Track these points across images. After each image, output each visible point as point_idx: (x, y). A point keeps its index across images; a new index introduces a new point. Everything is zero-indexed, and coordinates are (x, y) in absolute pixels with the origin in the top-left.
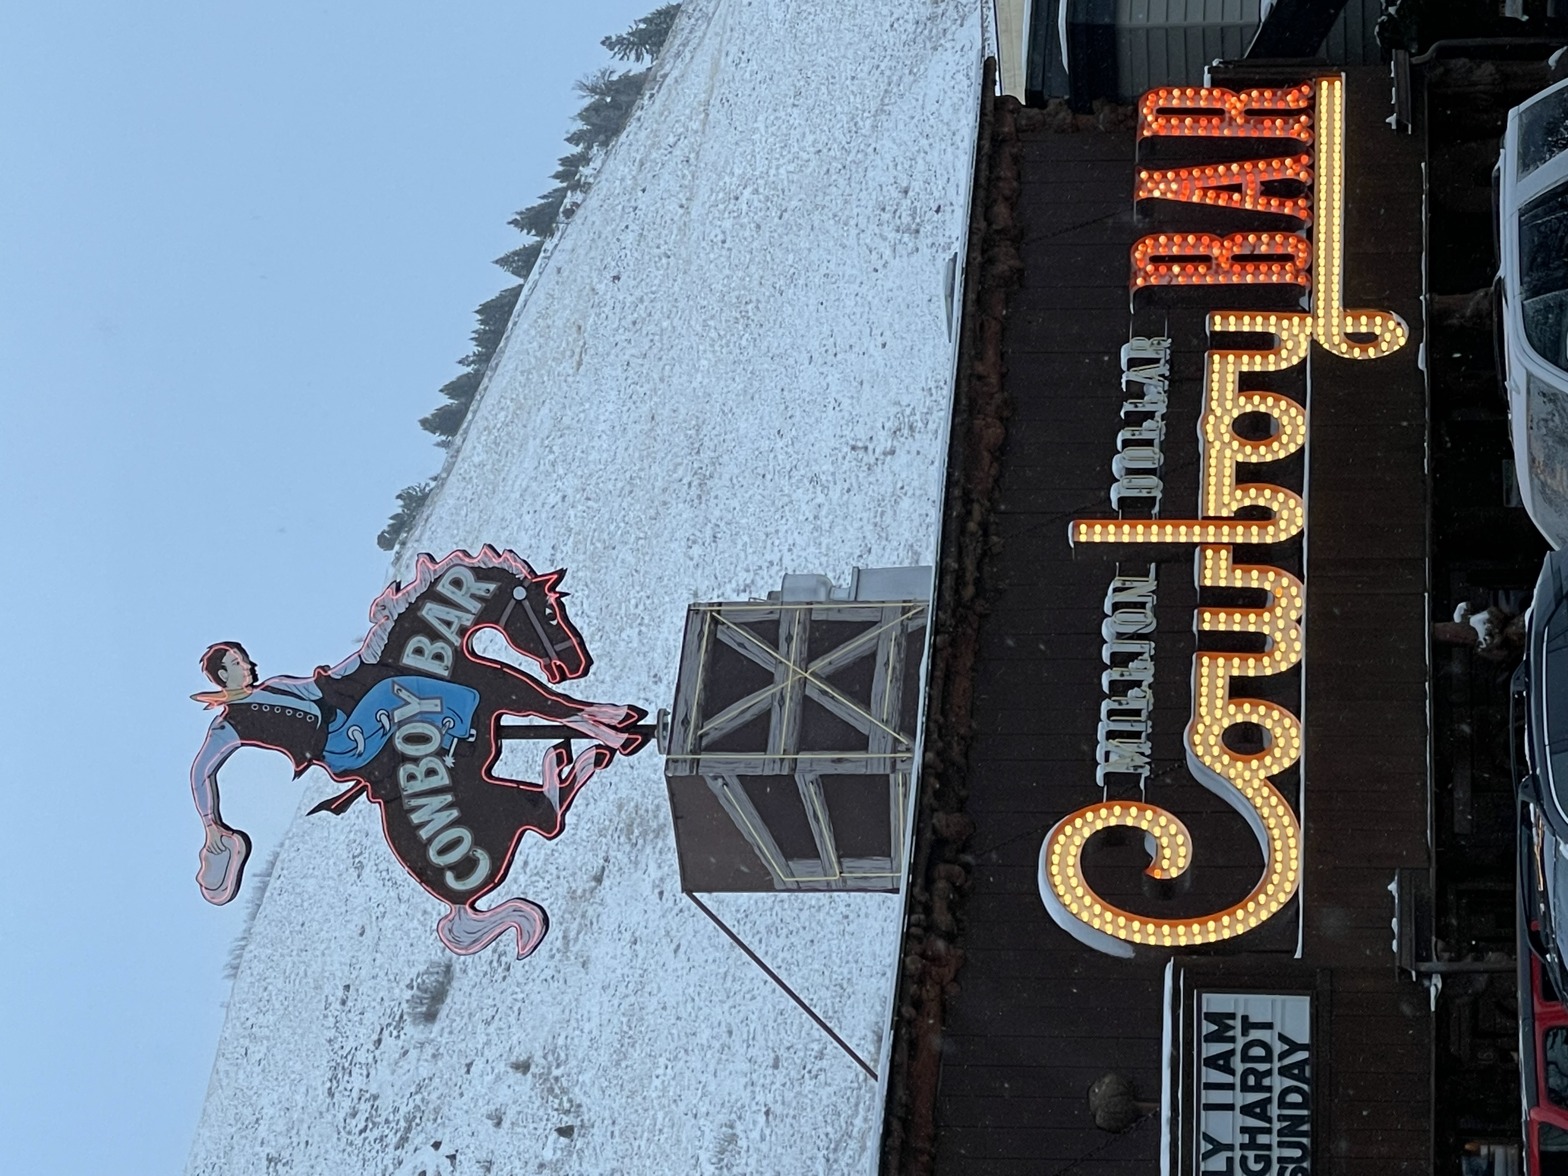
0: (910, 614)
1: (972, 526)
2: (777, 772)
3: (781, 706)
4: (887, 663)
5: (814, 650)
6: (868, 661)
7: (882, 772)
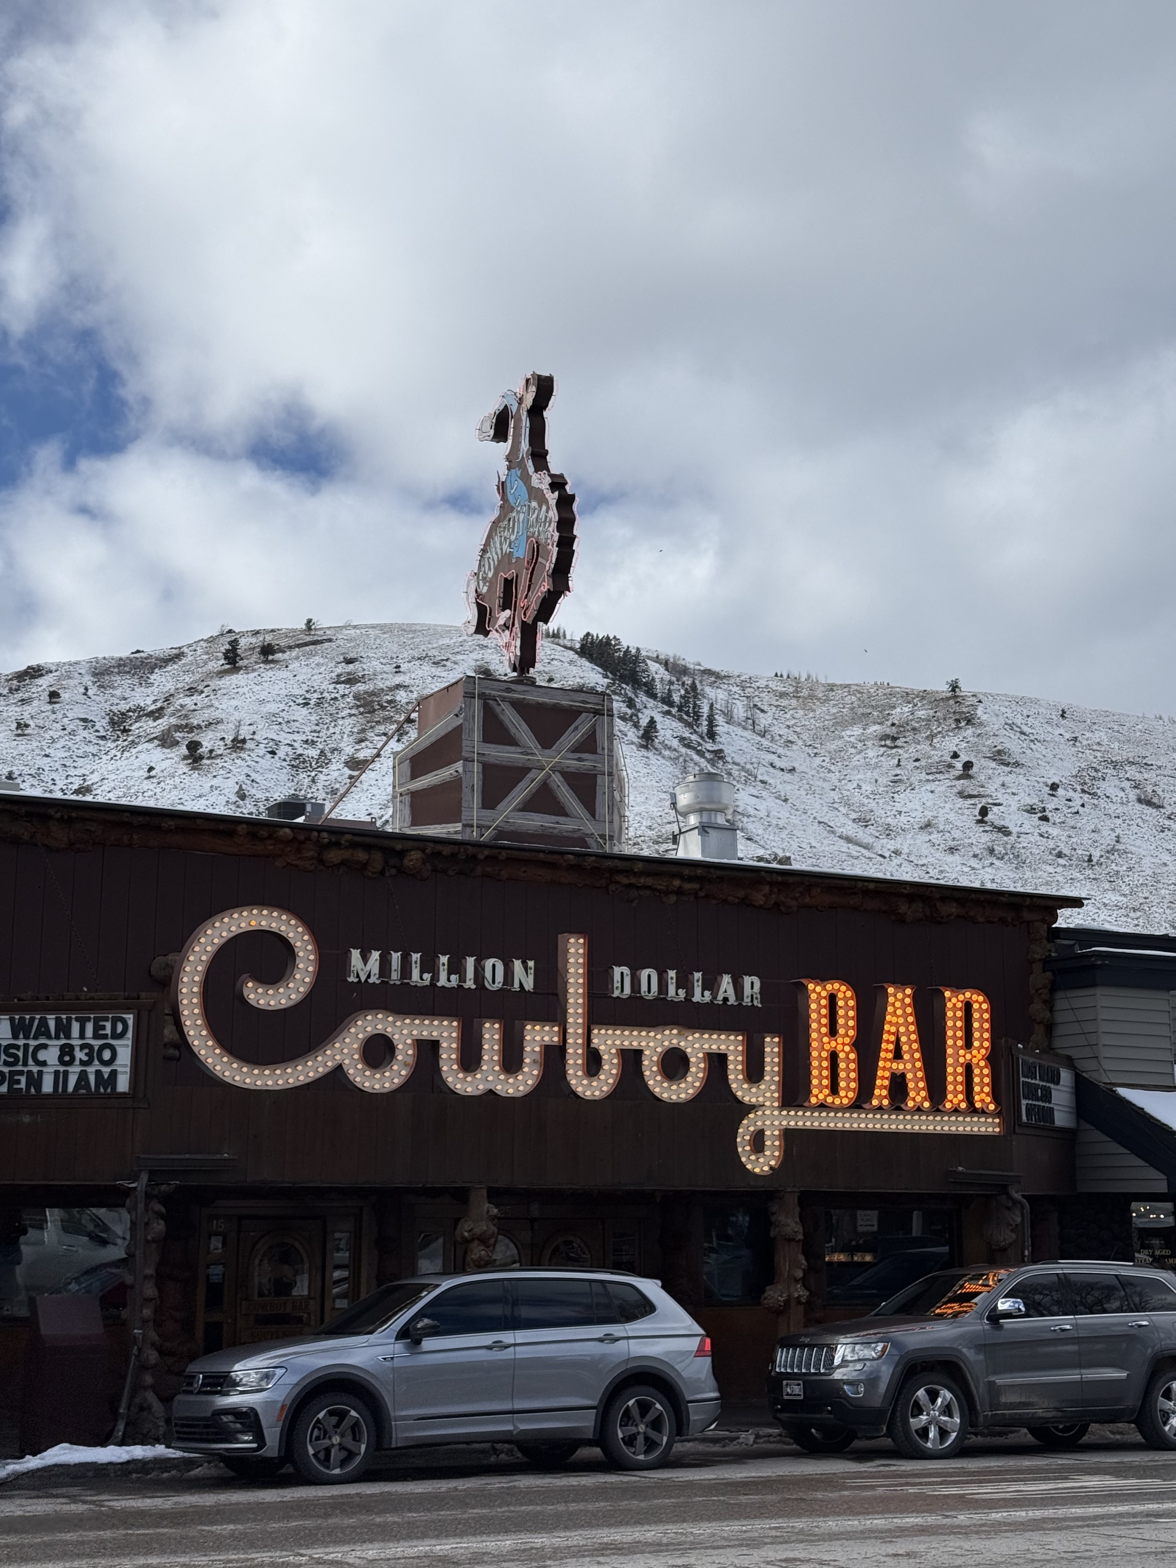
0: (599, 840)
2: (464, 749)
3: (522, 753)
4: (558, 823)
5: (570, 777)
6: (560, 811)
7: (463, 817)
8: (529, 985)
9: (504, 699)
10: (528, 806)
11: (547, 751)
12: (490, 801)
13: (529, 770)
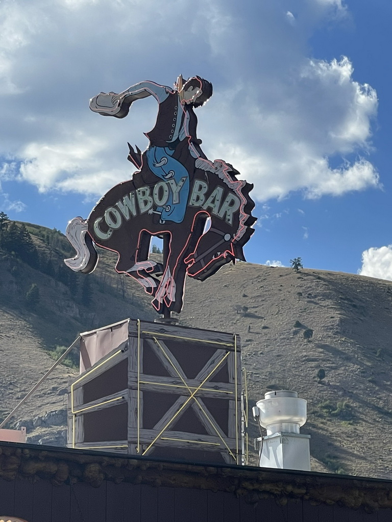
0: (231, 454)
1: (290, 488)
2: (129, 379)
3: (172, 383)
4: (200, 440)
5: (208, 401)
6: (202, 430)
7: (128, 436)
9: (159, 338)
10: (178, 426)
11: (191, 381)
12: (149, 422)
13: (178, 396)
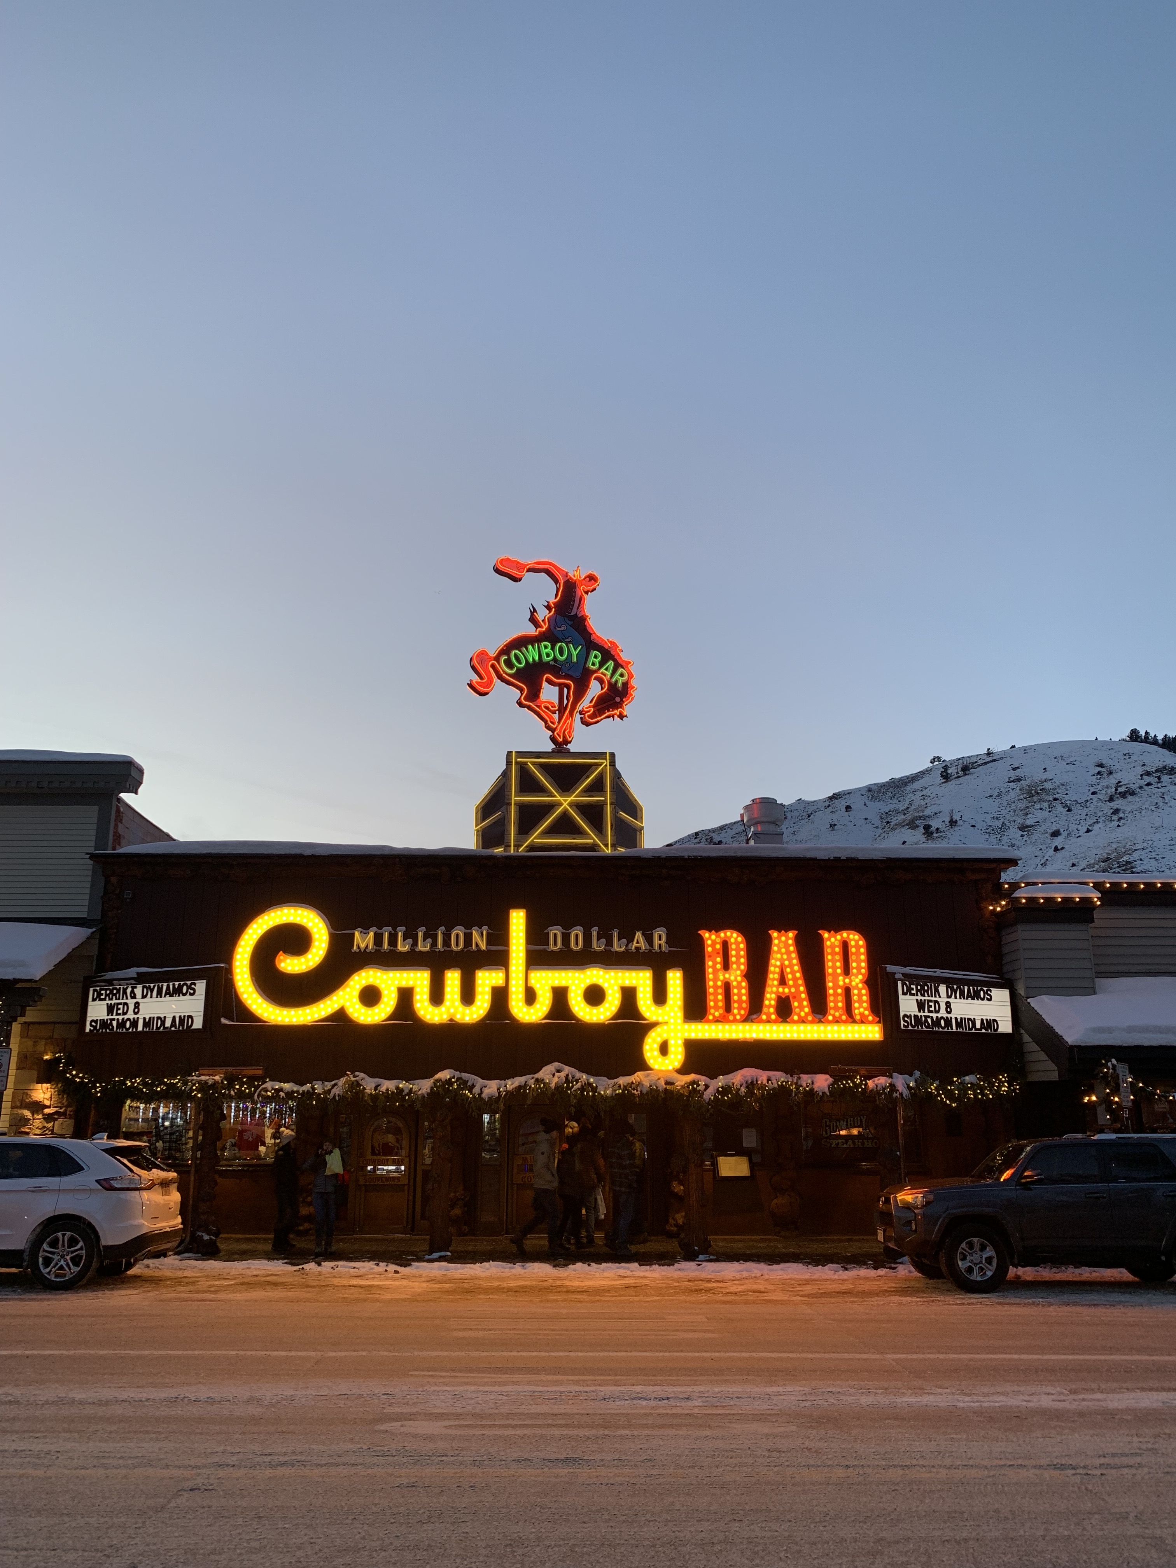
2: (507, 797)
3: (546, 797)
4: (571, 839)
5: (580, 807)
8: (483, 947)
10: (552, 831)
11: (565, 794)
12: (524, 829)
13: (552, 807)
